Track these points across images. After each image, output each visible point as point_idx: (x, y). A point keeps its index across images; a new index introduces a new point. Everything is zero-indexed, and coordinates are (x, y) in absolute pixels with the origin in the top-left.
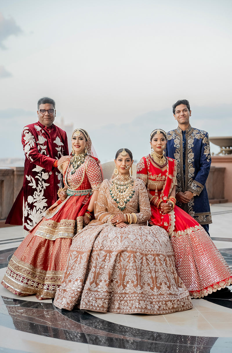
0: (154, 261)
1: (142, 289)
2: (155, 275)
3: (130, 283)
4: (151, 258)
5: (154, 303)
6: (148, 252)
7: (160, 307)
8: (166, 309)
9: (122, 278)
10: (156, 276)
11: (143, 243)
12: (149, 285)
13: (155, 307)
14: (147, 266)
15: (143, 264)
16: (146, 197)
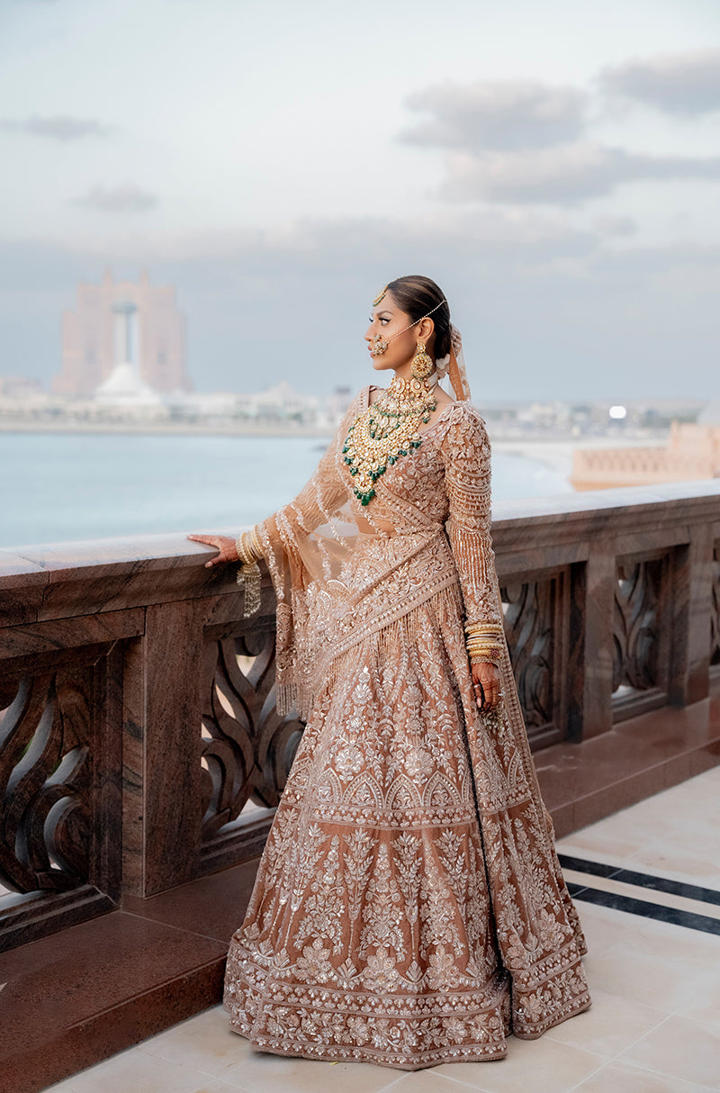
1: (358, 973)
6: (399, 822)
7: (421, 1039)
8: (442, 1045)
9: (291, 922)
11: (387, 785)
12: (391, 952)
13: (406, 1039)
16: (471, 478)
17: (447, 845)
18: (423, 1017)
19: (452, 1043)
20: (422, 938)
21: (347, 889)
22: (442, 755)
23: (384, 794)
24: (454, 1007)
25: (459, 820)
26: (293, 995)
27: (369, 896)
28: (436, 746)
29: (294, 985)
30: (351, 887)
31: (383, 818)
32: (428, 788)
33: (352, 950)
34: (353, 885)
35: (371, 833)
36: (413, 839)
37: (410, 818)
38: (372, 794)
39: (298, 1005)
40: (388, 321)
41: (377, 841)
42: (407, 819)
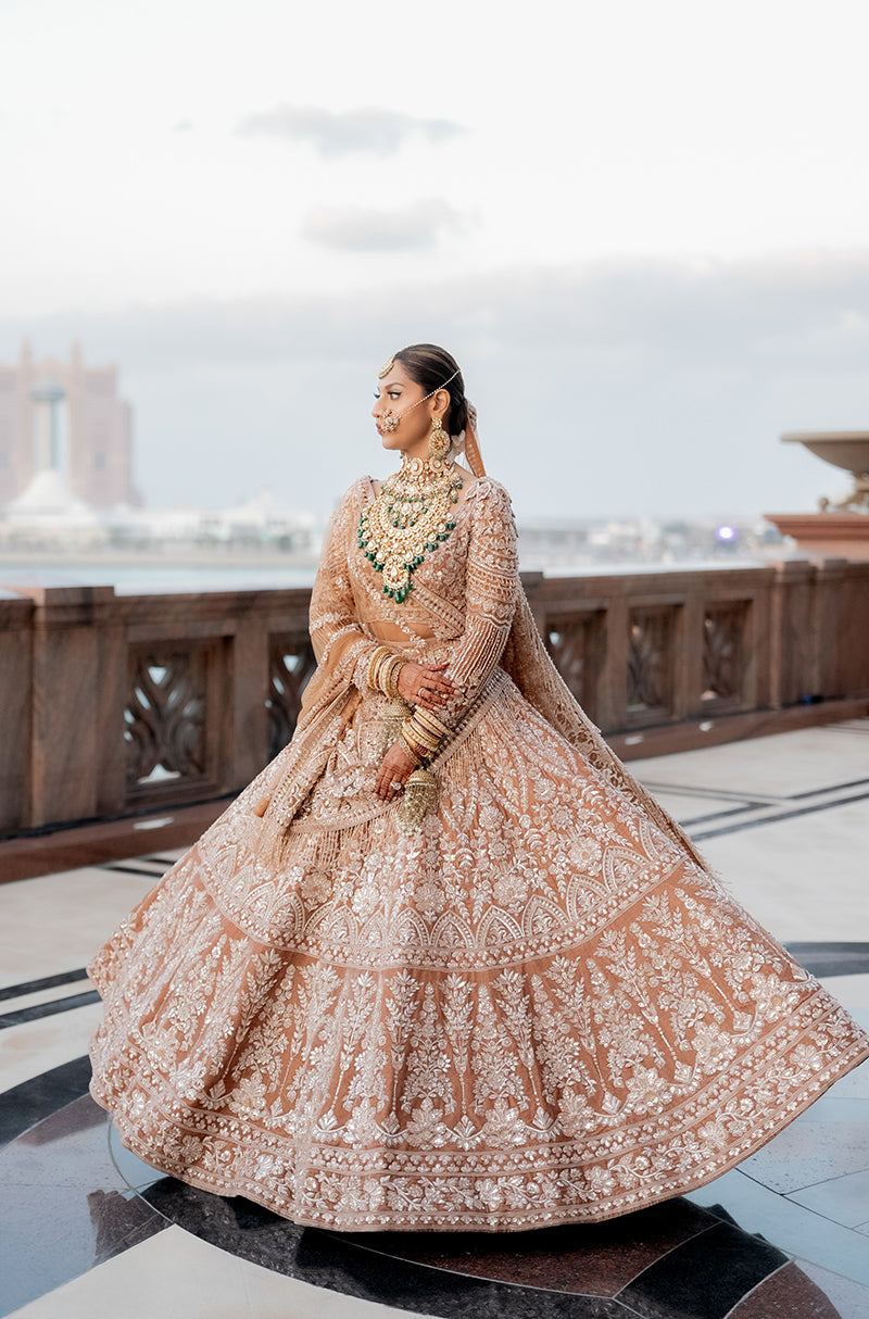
0: (528, 996)
1: (478, 1130)
2: (536, 1055)
3: (426, 1104)
4: (512, 985)
5: (539, 1177)
7: (564, 1191)
8: (589, 1201)
10: (537, 1061)
11: (475, 921)
12: (511, 1102)
13: (546, 1192)
14: (496, 1024)
15: (480, 1019)
17: (560, 973)
18: (560, 1167)
19: (601, 1196)
20: (545, 1081)
21: (449, 1041)
22: (536, 876)
23: (474, 933)
24: (594, 1153)
25: (570, 942)
26: (409, 1164)
27: (476, 1046)
28: (528, 867)
29: (410, 1153)
30: (453, 1038)
31: (477, 958)
32: (526, 916)
33: (466, 1105)
34: (455, 1035)
35: (466, 976)
36: (516, 975)
37: (509, 952)
38: (460, 935)
39: (418, 1174)
40: (398, 394)
41: (474, 985)
42: (506, 954)
